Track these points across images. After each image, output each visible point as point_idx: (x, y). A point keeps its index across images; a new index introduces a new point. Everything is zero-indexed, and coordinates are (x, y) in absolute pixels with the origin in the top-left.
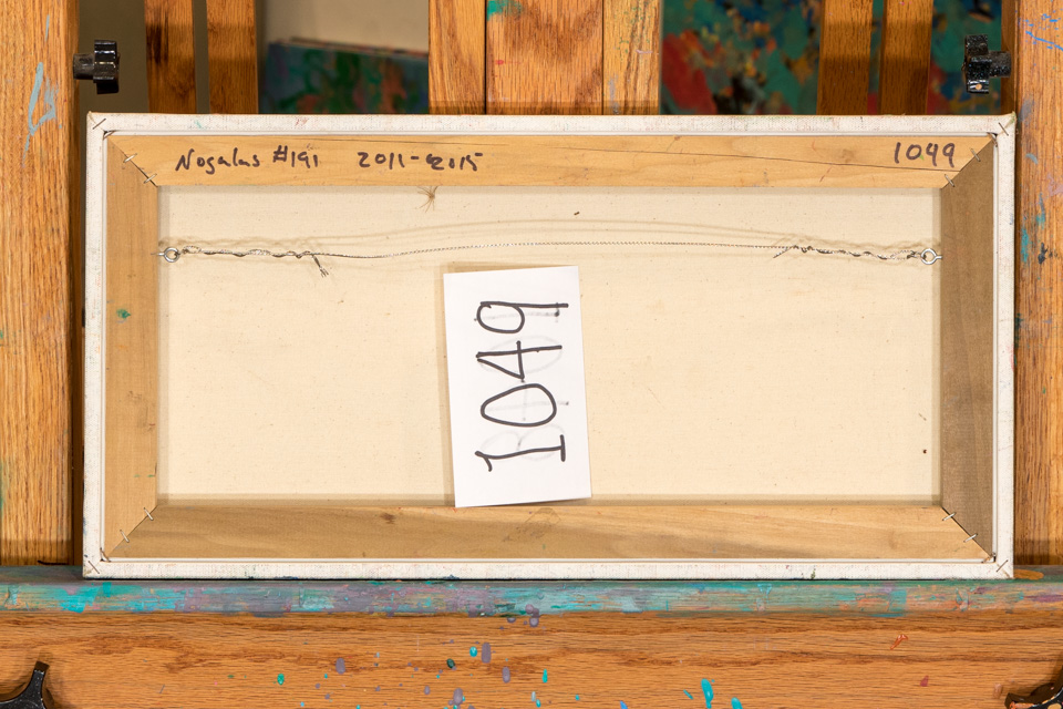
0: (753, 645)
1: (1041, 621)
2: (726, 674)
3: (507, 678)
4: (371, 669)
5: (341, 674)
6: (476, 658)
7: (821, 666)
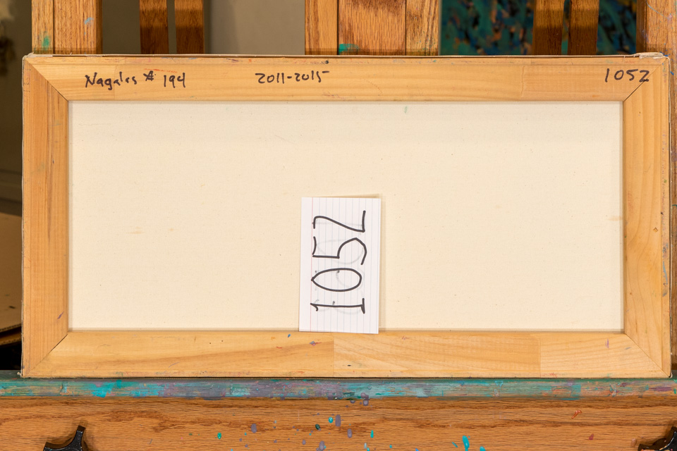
0: (492, 416)
1: (659, 402)
2: (476, 432)
3: (350, 435)
4: (272, 430)
5: (254, 433)
6: (332, 424)
7: (532, 428)
